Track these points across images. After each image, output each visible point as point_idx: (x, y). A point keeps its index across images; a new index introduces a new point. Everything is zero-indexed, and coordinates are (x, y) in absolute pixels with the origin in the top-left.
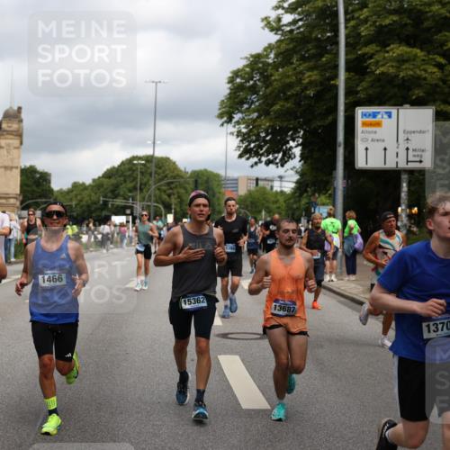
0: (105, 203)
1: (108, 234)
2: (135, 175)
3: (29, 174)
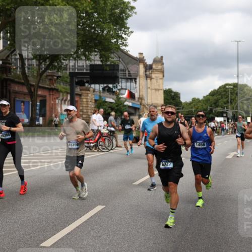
0: (211, 110)
1: (214, 127)
2: (227, 94)
3: (168, 93)
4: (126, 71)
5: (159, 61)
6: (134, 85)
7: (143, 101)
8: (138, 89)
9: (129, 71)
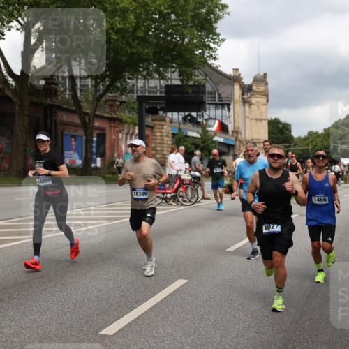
1: (339, 172)
3: (275, 125)
4: (215, 94)
5: (261, 79)
6: (227, 113)
7: (239, 136)
8: (232, 118)
9: (219, 94)
